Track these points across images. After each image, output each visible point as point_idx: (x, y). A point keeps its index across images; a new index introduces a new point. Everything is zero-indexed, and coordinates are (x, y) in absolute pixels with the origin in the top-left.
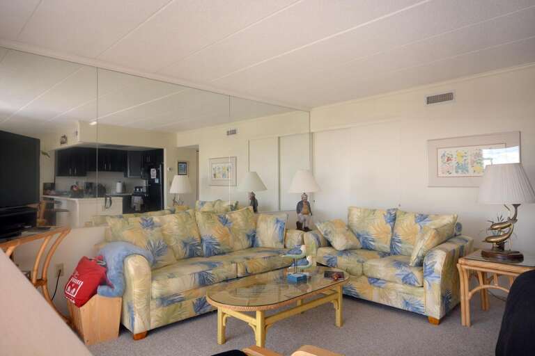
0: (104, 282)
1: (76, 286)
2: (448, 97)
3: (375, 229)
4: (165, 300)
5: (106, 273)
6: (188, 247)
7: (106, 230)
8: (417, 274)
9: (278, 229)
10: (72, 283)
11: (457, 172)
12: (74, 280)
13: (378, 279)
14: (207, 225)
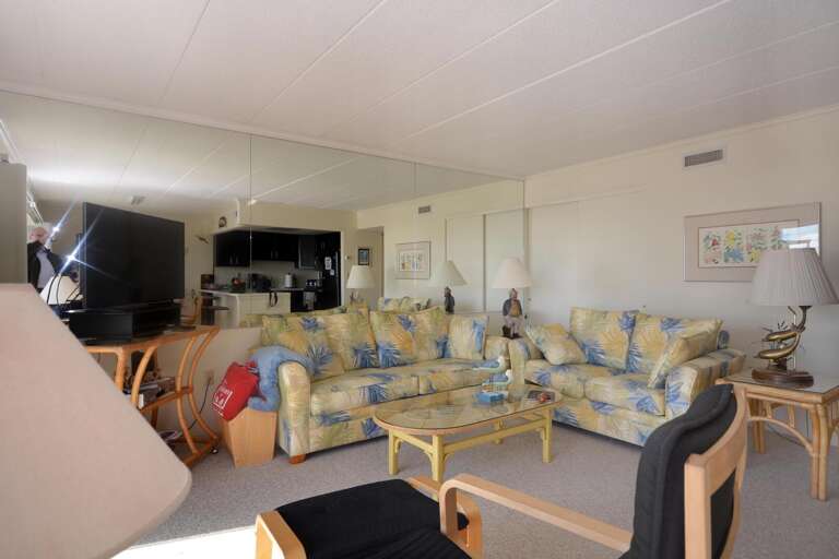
0: (256, 393)
1: (225, 396)
2: (715, 156)
3: (606, 336)
4: (327, 418)
5: (258, 382)
6: (359, 355)
7: (262, 332)
8: (657, 399)
9: (475, 335)
10: (220, 393)
11: (726, 261)
12: (223, 389)
13: (605, 404)
14: (383, 328)
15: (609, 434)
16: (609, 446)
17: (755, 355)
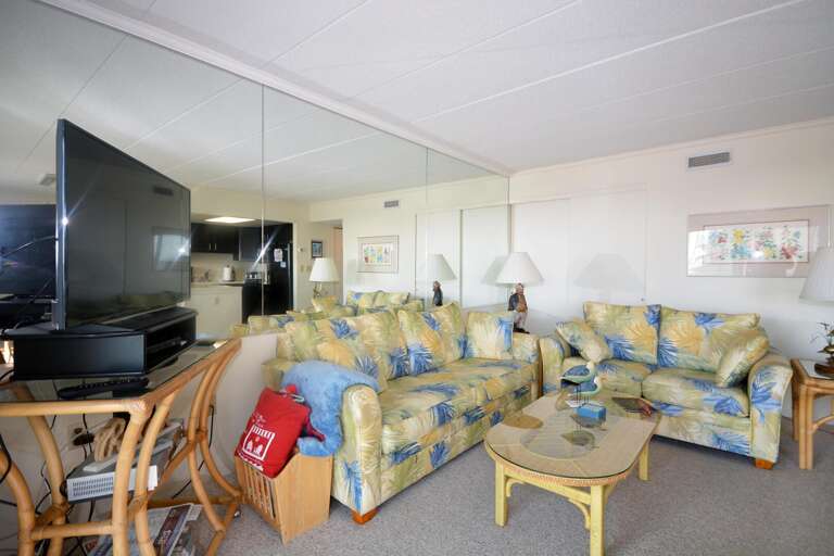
0: (306, 431)
1: (264, 441)
2: (723, 158)
4: (399, 455)
5: (309, 414)
6: (395, 363)
7: (279, 342)
8: (739, 398)
9: (503, 331)
10: (253, 436)
11: (734, 257)
12: (255, 429)
13: (668, 405)
14: (415, 329)
15: (674, 436)
16: (675, 450)
17: (822, 349)
